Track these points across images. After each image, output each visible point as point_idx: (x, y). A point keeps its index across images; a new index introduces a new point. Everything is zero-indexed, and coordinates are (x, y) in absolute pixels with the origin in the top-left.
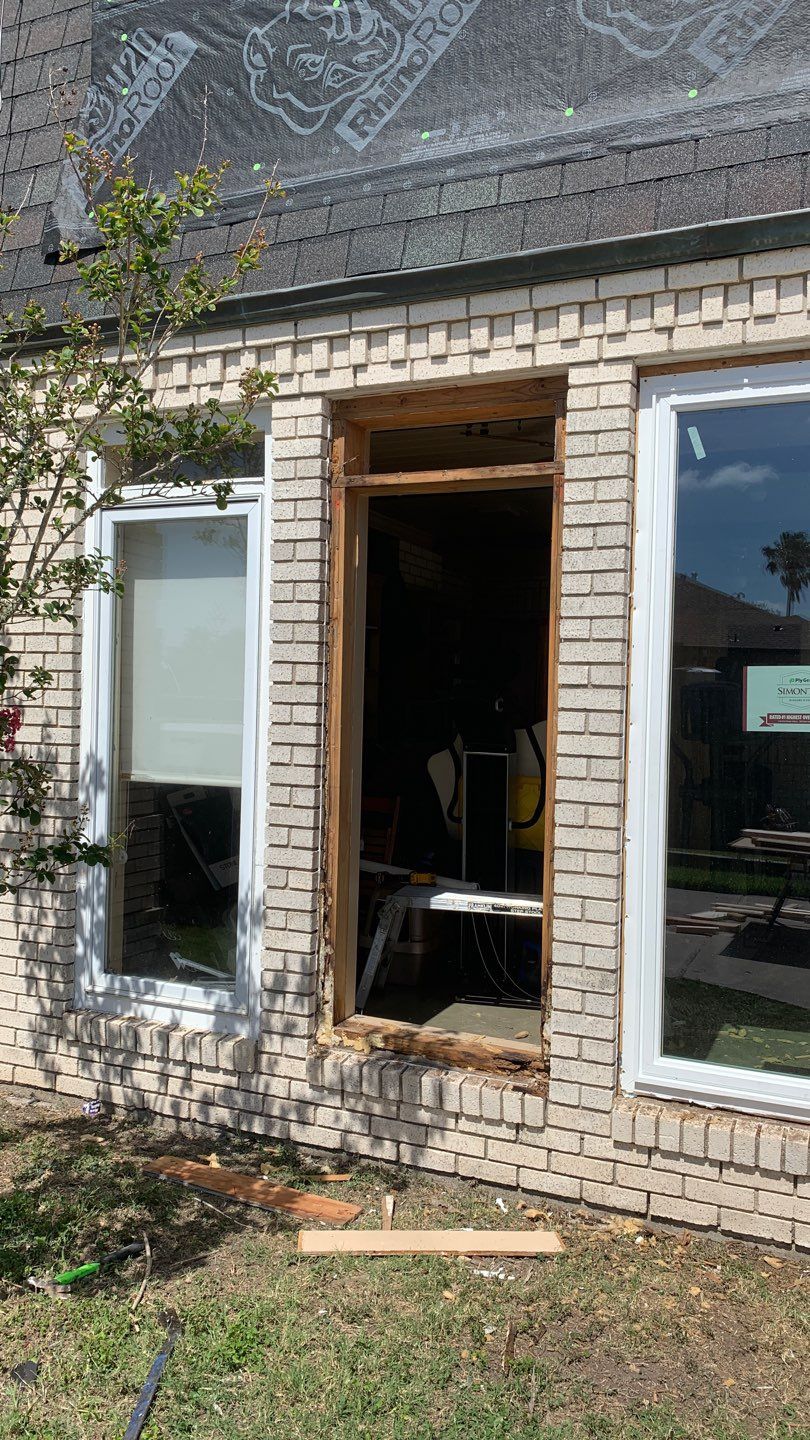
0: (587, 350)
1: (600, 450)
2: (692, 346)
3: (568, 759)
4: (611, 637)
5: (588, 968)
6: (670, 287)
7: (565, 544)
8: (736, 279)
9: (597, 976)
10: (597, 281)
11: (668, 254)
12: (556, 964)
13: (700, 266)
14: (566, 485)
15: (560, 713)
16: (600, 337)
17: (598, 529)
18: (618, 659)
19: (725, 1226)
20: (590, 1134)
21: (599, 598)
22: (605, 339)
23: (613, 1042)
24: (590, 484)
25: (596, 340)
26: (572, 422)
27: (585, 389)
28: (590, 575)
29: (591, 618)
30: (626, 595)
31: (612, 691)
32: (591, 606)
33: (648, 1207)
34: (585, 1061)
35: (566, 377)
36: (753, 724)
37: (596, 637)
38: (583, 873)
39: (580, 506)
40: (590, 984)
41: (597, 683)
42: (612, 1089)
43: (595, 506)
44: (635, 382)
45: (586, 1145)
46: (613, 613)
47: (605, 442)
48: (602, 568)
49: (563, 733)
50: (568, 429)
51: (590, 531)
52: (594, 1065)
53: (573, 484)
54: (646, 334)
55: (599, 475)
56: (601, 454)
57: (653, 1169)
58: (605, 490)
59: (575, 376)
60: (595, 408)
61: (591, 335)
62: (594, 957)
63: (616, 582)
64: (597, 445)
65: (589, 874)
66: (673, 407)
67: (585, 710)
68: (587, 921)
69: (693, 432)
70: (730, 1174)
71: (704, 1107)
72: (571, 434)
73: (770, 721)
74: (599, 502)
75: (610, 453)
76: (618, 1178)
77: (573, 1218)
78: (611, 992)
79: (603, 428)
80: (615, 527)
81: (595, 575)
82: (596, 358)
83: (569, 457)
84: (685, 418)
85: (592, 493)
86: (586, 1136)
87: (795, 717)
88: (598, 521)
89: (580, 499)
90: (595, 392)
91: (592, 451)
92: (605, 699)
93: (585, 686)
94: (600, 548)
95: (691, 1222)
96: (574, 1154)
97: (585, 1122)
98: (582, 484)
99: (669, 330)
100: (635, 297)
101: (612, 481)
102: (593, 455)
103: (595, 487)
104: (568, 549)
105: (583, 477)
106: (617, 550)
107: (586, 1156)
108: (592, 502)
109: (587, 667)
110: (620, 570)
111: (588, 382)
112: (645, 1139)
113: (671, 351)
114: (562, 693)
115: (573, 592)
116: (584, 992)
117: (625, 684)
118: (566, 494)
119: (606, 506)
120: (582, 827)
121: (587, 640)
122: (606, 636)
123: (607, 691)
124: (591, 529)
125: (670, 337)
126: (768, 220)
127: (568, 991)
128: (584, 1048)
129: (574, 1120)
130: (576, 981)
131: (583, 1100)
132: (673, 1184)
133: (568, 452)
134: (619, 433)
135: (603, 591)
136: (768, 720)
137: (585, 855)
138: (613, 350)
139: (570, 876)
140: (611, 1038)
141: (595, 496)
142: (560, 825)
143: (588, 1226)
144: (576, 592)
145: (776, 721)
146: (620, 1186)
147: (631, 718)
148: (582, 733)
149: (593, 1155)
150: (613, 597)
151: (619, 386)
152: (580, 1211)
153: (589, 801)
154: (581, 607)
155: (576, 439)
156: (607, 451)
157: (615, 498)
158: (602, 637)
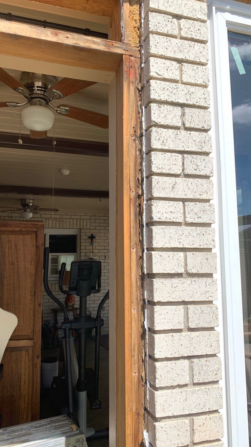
1: (183, 35)
7: (154, 119)
14: (152, 59)
17: (187, 110)
21: (191, 180)
24: (176, 65)
28: (180, 155)
29: (184, 200)
31: (208, 279)
32: (183, 188)
39: (167, 83)
41: (194, 271)
43: (181, 86)
46: (204, 197)
47: (187, 28)
48: (192, 150)
50: (152, 5)
51: (178, 111)
53: (159, 60)
55: (183, 58)
56: (184, 38)
58: (190, 74)
63: (207, 165)
64: (180, 29)
67: (184, 303)
72: (154, 11)
74: (185, 83)
79: (185, 15)
80: (202, 112)
81: (185, 156)
83: (153, 32)
85: (177, 73)
88: (186, 102)
89: (166, 76)
91: (175, 33)
92: (203, 288)
94: (186, 129)
98: (168, 62)
101: (195, 67)
102: (177, 37)
103: (180, 69)
104: (157, 125)
105: (168, 55)
106: (205, 134)
108: (179, 82)
109: (183, 254)
114: (157, 284)
115: (164, 171)
118: (152, 67)
119: (192, 89)
121: (181, 224)
122: (200, 221)
124: (180, 108)
133: (152, 27)
134: (199, 23)
135: (194, 172)
141: (181, 78)
144: (168, 172)
148: (182, 330)
153: (194, 412)
154: (173, 188)
155: (160, 17)
156: (190, 36)
157: (199, 83)
158: (196, 221)
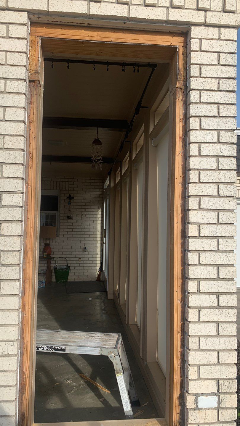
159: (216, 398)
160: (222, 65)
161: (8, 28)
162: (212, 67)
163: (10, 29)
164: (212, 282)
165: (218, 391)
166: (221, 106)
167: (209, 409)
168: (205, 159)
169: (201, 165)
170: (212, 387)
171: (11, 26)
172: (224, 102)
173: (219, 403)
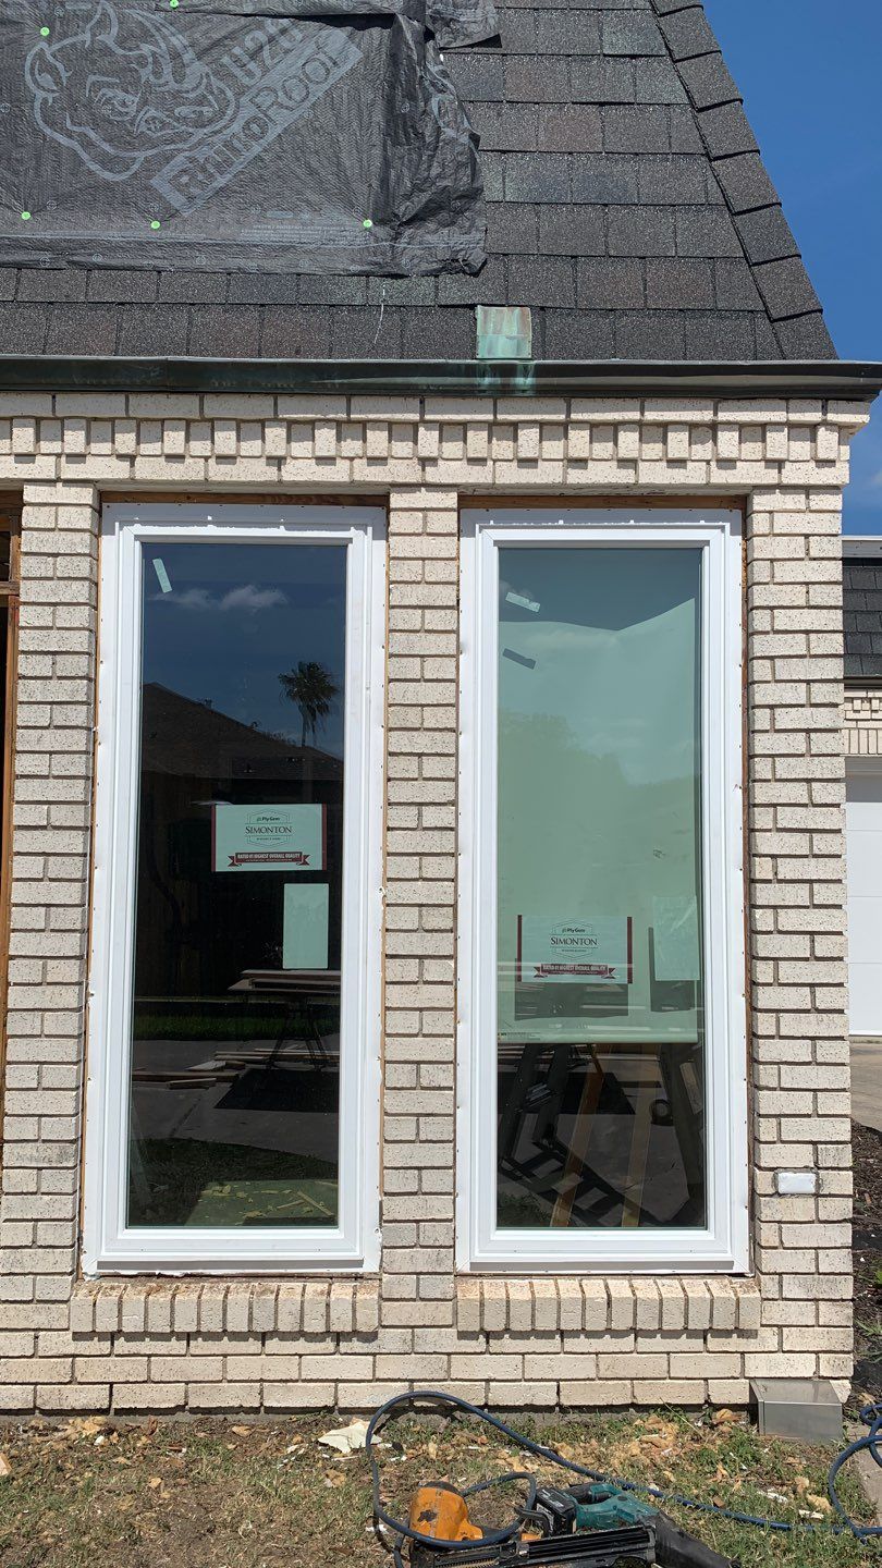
0: (44, 467)
1: (59, 575)
2: (155, 477)
3: (24, 909)
4: (72, 773)
5: (44, 1141)
6: (131, 414)
7: (20, 671)
8: (197, 417)
9: (56, 1148)
10: (54, 397)
11: (128, 382)
12: (8, 1142)
13: (161, 398)
14: (21, 608)
15: (15, 858)
16: (58, 456)
17: (58, 658)
18: (81, 798)
19: (193, 1404)
20: (46, 1330)
21: (60, 731)
22: (63, 459)
23: (72, 1220)
24: (49, 610)
25: (54, 458)
26: (28, 542)
27: (42, 508)
28: (49, 706)
29: (51, 753)
30: (89, 729)
31: (74, 833)
32: (51, 740)
33: (110, 1401)
34: (40, 1247)
35: (21, 493)
36: (222, 864)
37: (56, 773)
38: (40, 1036)
39: (37, 631)
40: (46, 1160)
41: (57, 824)
42: (71, 1273)
43: (54, 632)
44: (97, 507)
45: (41, 1343)
46: (75, 748)
47: (64, 566)
48: (63, 700)
49: (18, 880)
50: (24, 549)
51: (48, 659)
52: (51, 1250)
53: (29, 608)
54: (107, 459)
55: (58, 600)
56: (60, 579)
57: (117, 1356)
58: (65, 617)
59: (30, 494)
60: (53, 530)
61: (48, 452)
62: (52, 1129)
63: (79, 715)
64: (55, 569)
65: (47, 1036)
66: (137, 537)
67: (44, 854)
68: (44, 1089)
69: (158, 564)
70: (198, 1345)
71: (172, 1277)
72: (26, 554)
73: (238, 860)
74: (59, 629)
75: (69, 578)
76: (77, 1374)
77: (25, 1431)
78: (71, 1165)
79: (62, 552)
80: (76, 657)
81: (54, 706)
82: (53, 477)
83: (24, 578)
84: (151, 549)
85: (50, 619)
86: (41, 1333)
87: (262, 856)
88: (57, 649)
89: (37, 625)
90: (53, 513)
91: (50, 574)
92: (66, 840)
93: (44, 828)
94: (60, 678)
95: (157, 1406)
96: (28, 1357)
97: (39, 1317)
98: (39, 608)
99: (131, 458)
100: (95, 419)
101: (71, 608)
102: (51, 579)
103: (54, 613)
104: (25, 677)
105: (40, 600)
106: (79, 681)
107: (40, 1357)
108: (51, 628)
109: (46, 807)
110: (82, 703)
111: (45, 501)
112: (107, 1324)
113: (133, 480)
114: (17, 835)
115: (30, 724)
116: (40, 1169)
117: (89, 825)
118: (20, 617)
119: (67, 634)
120: (40, 984)
121: (47, 777)
122: (67, 773)
123: (68, 832)
124: (51, 657)
125: (132, 465)
126: (226, 364)
127: (22, 1170)
128: (39, 1232)
129: (27, 1318)
130: (31, 1159)
131: (37, 1293)
132: (136, 1368)
133: (23, 573)
134: (79, 558)
135: (64, 723)
136: (236, 860)
137: (43, 1016)
138: (71, 471)
139: (25, 1041)
140: (69, 1216)
141: (54, 624)
142: (15, 984)
143: (42, 1438)
144: (34, 724)
145: (244, 861)
146: (80, 1383)
147: (96, 860)
148: (41, 880)
149: (49, 1354)
150: (74, 732)
151: (79, 509)
152: (33, 1423)
153: (48, 954)
154: (39, 740)
155: (32, 560)
156: (66, 575)
157: (75, 626)
158: (63, 774)
159: (812, 1177)
160: (815, 559)
161: (425, 517)
162: (794, 563)
163: (429, 519)
164: (801, 963)
165: (816, 1163)
166: (813, 636)
167: (799, 1195)
168: (783, 735)
169: (776, 747)
170: (804, 1155)
171: (430, 514)
172: (818, 628)
173: (818, 1185)
